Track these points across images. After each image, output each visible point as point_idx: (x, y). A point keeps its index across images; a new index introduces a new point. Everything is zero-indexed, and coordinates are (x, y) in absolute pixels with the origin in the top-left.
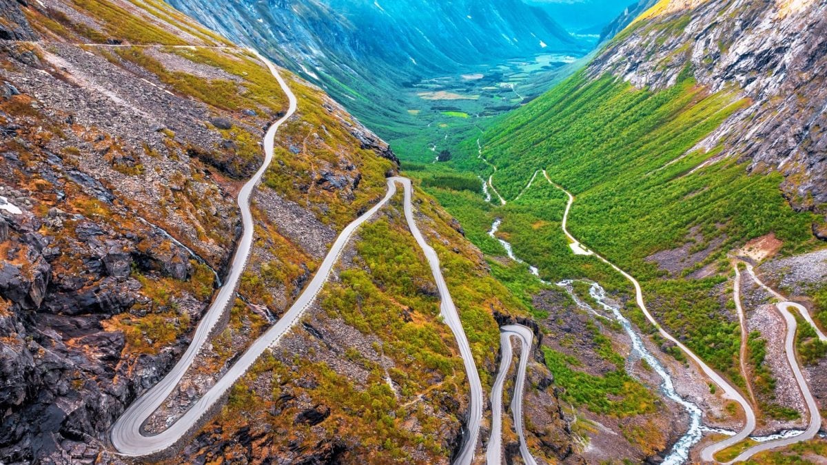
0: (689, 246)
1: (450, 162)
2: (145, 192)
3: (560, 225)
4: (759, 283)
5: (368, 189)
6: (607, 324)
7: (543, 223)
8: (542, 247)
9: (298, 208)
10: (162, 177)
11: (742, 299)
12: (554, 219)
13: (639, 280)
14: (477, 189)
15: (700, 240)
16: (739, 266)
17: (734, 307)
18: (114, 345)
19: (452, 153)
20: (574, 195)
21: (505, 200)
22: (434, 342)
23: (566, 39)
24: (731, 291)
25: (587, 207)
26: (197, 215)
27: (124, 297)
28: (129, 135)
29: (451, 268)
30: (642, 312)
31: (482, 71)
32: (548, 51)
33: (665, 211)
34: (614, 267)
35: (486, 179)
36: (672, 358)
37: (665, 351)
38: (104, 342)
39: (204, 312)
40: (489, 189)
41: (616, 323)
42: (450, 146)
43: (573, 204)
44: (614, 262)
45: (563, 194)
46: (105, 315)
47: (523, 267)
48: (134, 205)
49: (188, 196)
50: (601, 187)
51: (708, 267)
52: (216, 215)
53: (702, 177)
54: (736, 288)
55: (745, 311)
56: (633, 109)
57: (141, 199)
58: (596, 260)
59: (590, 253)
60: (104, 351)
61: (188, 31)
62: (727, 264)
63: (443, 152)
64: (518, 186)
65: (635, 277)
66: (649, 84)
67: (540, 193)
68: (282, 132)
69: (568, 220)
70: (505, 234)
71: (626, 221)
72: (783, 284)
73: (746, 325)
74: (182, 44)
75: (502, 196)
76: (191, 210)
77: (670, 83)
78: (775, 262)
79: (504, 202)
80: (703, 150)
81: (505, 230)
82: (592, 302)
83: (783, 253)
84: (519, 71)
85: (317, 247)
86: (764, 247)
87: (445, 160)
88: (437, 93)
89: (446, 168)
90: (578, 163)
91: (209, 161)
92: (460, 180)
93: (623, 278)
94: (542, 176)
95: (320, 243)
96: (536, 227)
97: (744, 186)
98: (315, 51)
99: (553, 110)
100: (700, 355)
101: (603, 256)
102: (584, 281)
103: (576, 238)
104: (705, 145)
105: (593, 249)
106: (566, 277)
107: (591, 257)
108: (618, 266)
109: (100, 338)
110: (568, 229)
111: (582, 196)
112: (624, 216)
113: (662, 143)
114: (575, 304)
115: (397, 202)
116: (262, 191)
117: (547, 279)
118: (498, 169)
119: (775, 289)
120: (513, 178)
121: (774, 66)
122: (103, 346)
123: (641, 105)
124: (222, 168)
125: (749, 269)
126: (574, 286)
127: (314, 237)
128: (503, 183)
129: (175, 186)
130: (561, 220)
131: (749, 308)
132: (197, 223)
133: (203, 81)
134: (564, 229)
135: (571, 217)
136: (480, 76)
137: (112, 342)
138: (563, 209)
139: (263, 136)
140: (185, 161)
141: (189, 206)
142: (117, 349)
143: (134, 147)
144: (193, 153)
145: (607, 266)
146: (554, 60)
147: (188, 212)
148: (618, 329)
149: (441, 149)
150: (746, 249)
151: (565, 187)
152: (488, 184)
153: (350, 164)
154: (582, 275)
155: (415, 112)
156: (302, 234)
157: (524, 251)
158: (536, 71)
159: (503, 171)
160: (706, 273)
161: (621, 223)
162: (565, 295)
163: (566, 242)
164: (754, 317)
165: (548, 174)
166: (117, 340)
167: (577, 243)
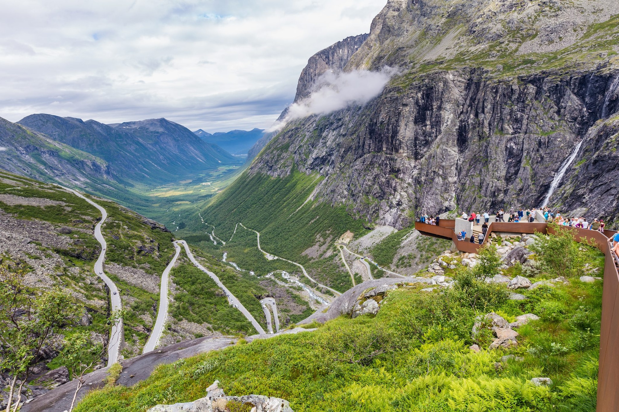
0: (318, 244)
1: (187, 228)
2: (41, 281)
3: (258, 248)
4: (351, 252)
5: (166, 250)
6: (294, 288)
7: (249, 249)
8: (252, 261)
9: (133, 269)
10: (48, 269)
11: (346, 261)
12: (254, 246)
13: (302, 264)
14: (208, 240)
15: (322, 240)
16: (341, 247)
17: (344, 265)
18: (63, 375)
19: (186, 224)
20: (259, 232)
21: (225, 241)
22: (235, 317)
23: (231, 158)
24: (341, 259)
25: (268, 237)
26: (80, 287)
27: (56, 346)
28: (12, 249)
29: (226, 279)
30: (308, 278)
31: (190, 178)
32: (223, 164)
33: (303, 229)
34: (289, 261)
35: (211, 233)
36: (327, 295)
37: (324, 293)
38: (56, 376)
39: (108, 340)
40: (214, 238)
41: (299, 287)
42: (184, 220)
43: (260, 237)
44: (288, 259)
45: (254, 232)
46: (48, 360)
47: (246, 273)
48: (37, 290)
49: (69, 277)
50: (271, 225)
51: (329, 251)
52: (91, 284)
53: (314, 212)
54: (343, 257)
55: (349, 266)
56: (275, 187)
57: (41, 286)
58: (280, 260)
59: (276, 258)
60: (59, 381)
61: (9, 178)
62: (336, 247)
63: (180, 224)
64: (229, 233)
65: (299, 263)
66: (279, 175)
67: (242, 234)
68: (104, 229)
69: (260, 245)
70: (232, 259)
71: (288, 239)
72: (360, 250)
73: (351, 271)
74: (9, 187)
75: (222, 240)
76: (75, 285)
77: (288, 174)
78: (354, 242)
79: (224, 243)
80: (310, 200)
81: (231, 257)
82: (285, 281)
83: (355, 237)
84: (211, 176)
85: (153, 287)
86: (348, 237)
87: (183, 228)
88: (167, 193)
89: (185, 232)
90: (256, 216)
91: (68, 254)
92: (196, 237)
93: (295, 266)
94: (240, 226)
95: (154, 285)
96: (246, 251)
97: (332, 213)
98: (82, 179)
99: (236, 193)
100: (337, 290)
101: (282, 257)
102: (278, 271)
103: (267, 252)
104: (311, 197)
105: (277, 256)
106: (269, 272)
107: (277, 260)
108: (291, 260)
109: (52, 375)
110: (262, 248)
111: (264, 231)
112: (286, 237)
113: (293, 200)
114: (277, 284)
115: (183, 253)
116: (108, 264)
117: (260, 276)
118: (216, 227)
119: (357, 253)
120: (225, 230)
121: (329, 161)
122: (56, 378)
123: (278, 185)
124: (78, 257)
125: (345, 247)
126: (274, 275)
127: (148, 283)
128: (221, 233)
129: (59, 273)
130: (257, 245)
131: (351, 265)
132: (82, 291)
133: (39, 207)
134: (260, 249)
135: (261, 243)
136: (191, 181)
137: (61, 374)
138: (256, 240)
139: (93, 233)
140: (57, 258)
141: (73, 283)
142: (66, 377)
143: (19, 256)
144: (58, 251)
145: (286, 262)
146: (228, 169)
147: (74, 286)
148: (300, 289)
149: (179, 223)
150: (341, 239)
151: (253, 229)
152: (212, 236)
153: (151, 239)
154: (276, 269)
155: (157, 205)
156: (141, 282)
157: (244, 265)
158: (220, 175)
159: (219, 227)
160: (329, 253)
161: (286, 240)
162: (272, 281)
163: (262, 255)
164: (353, 267)
165: (243, 224)
166: (64, 372)
167: (268, 254)
